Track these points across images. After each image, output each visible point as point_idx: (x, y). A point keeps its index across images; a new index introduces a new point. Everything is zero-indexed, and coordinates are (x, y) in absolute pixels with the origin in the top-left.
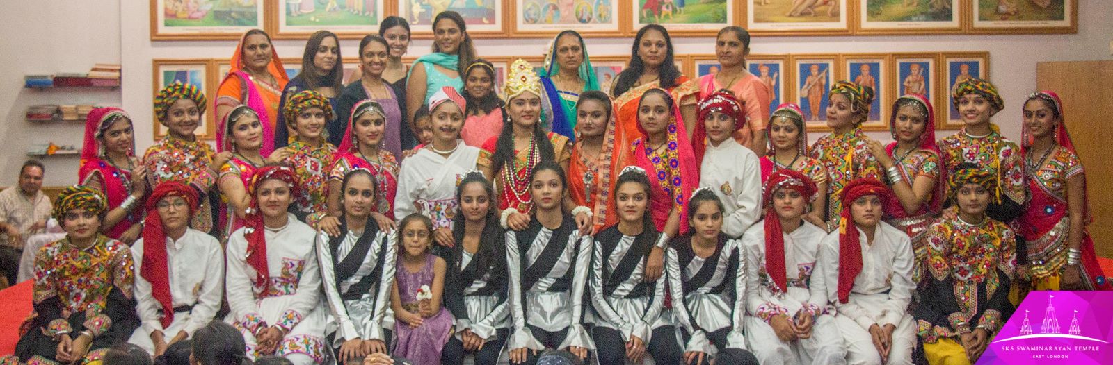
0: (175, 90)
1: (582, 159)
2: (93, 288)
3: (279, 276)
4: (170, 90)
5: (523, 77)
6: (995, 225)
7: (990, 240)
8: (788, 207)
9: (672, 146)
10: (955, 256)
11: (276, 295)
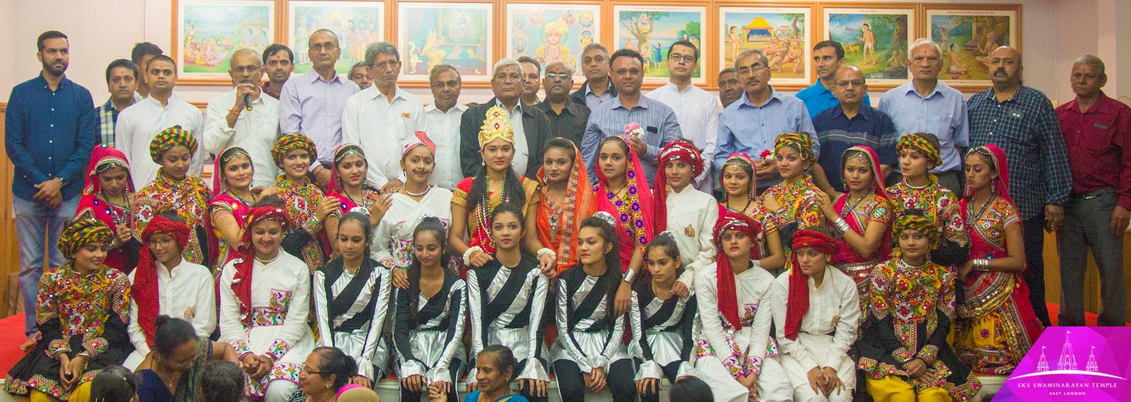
0: (171, 138)
1: (549, 202)
2: (91, 312)
3: (268, 306)
4: (166, 137)
5: (497, 124)
6: (936, 269)
7: (931, 283)
8: (734, 248)
9: (632, 191)
10: (897, 296)
11: (264, 325)
